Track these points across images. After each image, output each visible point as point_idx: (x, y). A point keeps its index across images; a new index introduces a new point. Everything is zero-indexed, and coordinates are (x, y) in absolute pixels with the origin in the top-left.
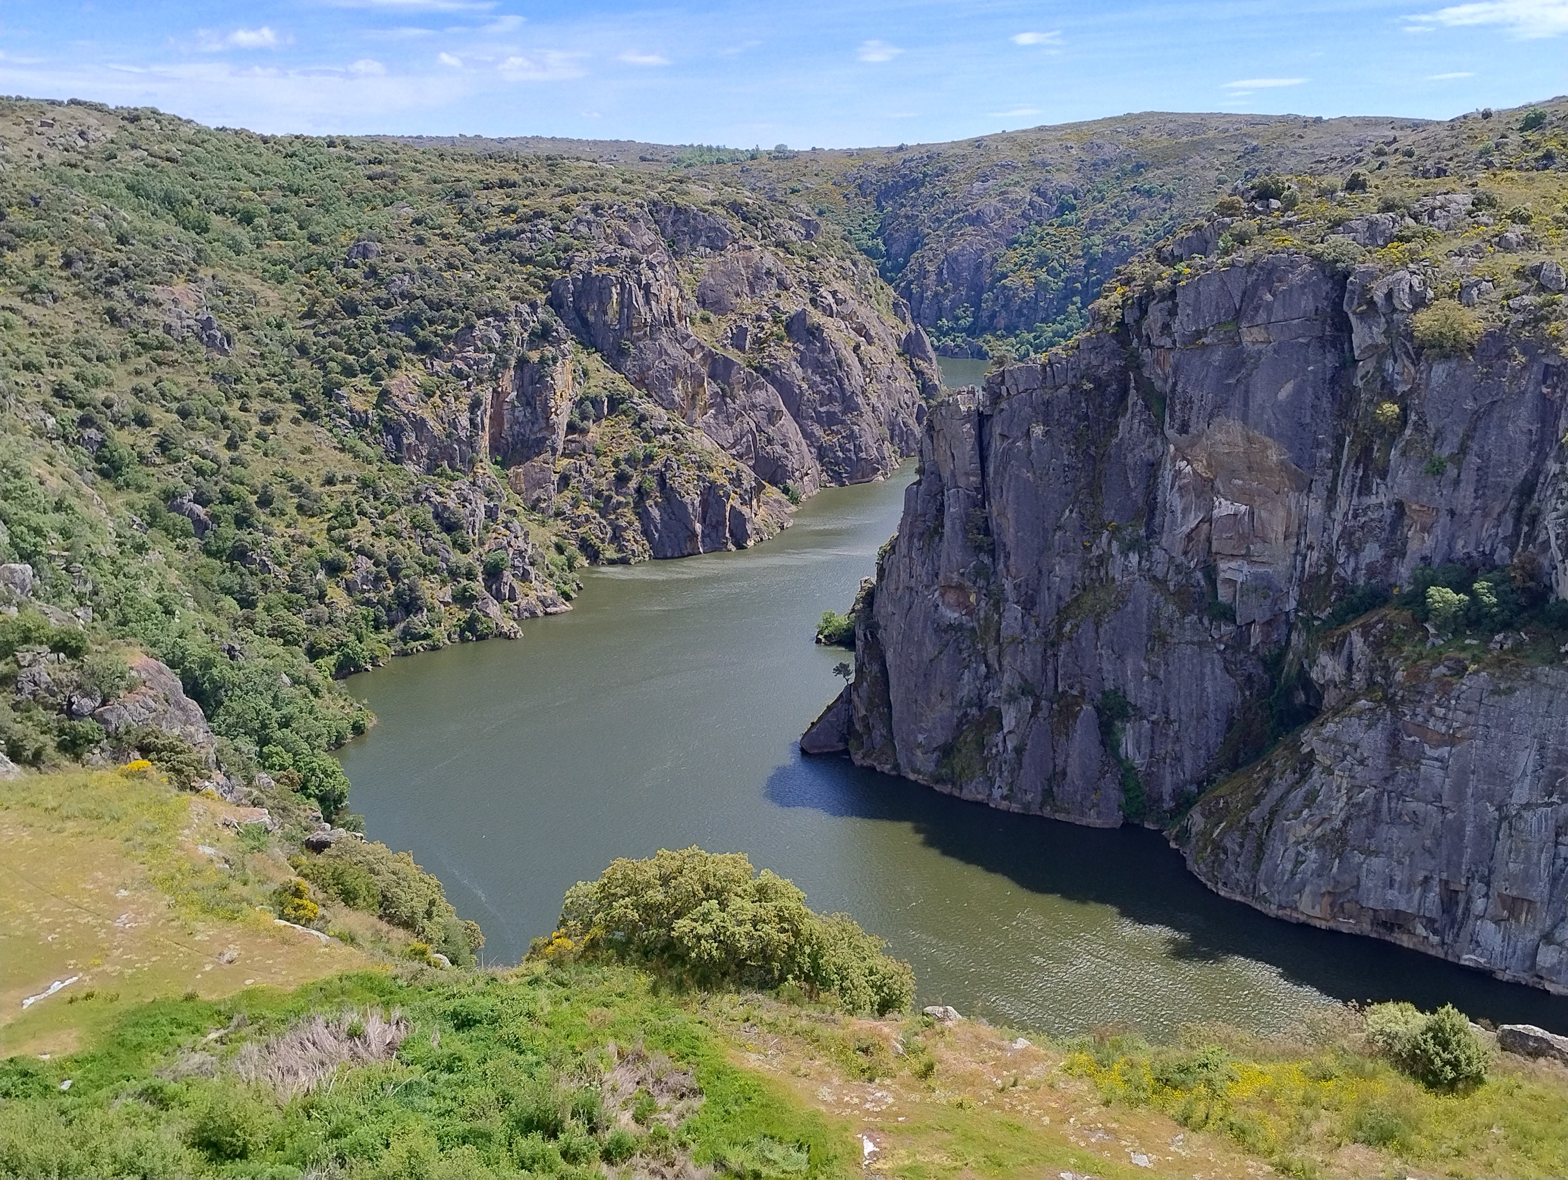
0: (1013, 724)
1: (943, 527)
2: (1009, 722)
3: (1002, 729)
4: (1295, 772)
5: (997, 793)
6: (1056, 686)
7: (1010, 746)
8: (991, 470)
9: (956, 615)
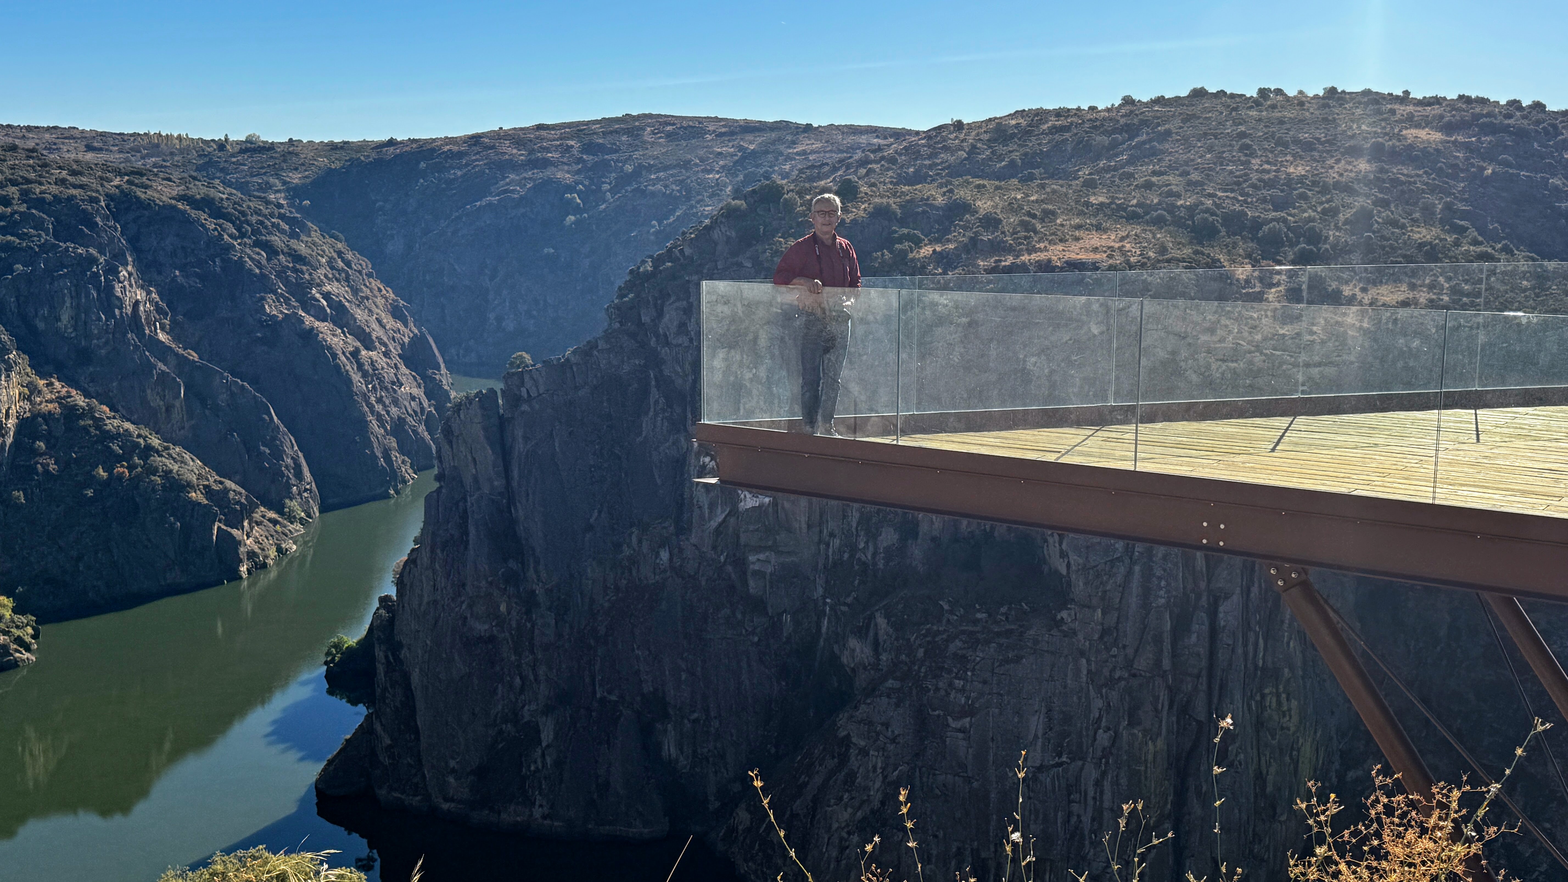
0: (551, 737)
1: (467, 534)
2: (547, 735)
3: (541, 744)
4: (833, 757)
5: (537, 812)
6: (594, 692)
7: (549, 760)
8: (515, 473)
9: (486, 627)
